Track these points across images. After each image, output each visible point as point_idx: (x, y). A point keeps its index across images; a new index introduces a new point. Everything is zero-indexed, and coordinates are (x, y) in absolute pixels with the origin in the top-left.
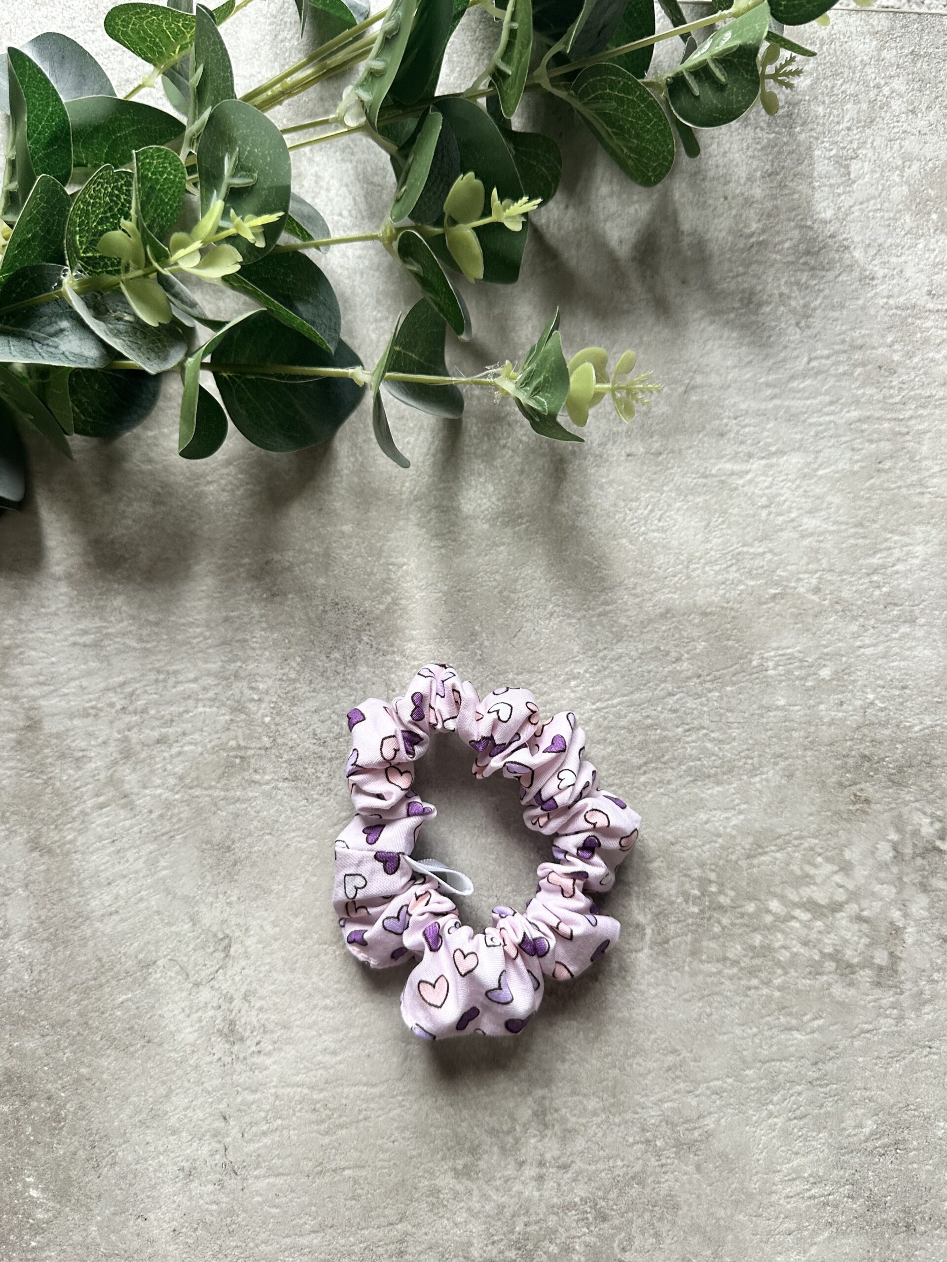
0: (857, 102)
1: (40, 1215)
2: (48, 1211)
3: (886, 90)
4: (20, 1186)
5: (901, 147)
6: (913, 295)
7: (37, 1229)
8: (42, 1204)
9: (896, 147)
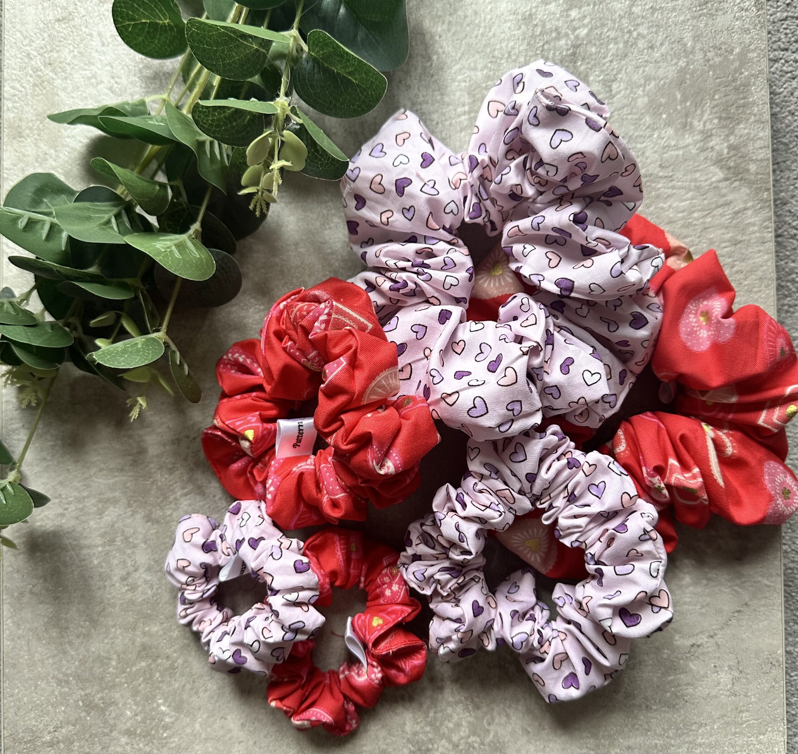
0: (616, 43)
1: (167, 720)
2: (171, 717)
3: (635, 34)
4: (155, 705)
5: (644, 72)
6: (650, 168)
7: (166, 728)
8: (168, 714)
9: (641, 72)
